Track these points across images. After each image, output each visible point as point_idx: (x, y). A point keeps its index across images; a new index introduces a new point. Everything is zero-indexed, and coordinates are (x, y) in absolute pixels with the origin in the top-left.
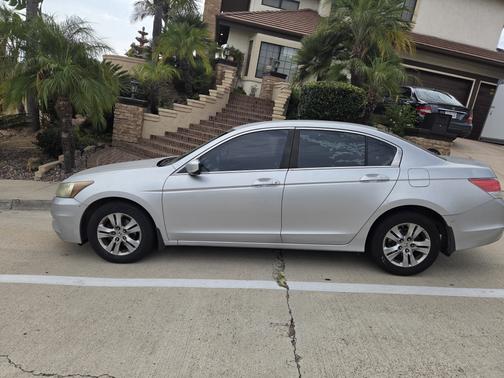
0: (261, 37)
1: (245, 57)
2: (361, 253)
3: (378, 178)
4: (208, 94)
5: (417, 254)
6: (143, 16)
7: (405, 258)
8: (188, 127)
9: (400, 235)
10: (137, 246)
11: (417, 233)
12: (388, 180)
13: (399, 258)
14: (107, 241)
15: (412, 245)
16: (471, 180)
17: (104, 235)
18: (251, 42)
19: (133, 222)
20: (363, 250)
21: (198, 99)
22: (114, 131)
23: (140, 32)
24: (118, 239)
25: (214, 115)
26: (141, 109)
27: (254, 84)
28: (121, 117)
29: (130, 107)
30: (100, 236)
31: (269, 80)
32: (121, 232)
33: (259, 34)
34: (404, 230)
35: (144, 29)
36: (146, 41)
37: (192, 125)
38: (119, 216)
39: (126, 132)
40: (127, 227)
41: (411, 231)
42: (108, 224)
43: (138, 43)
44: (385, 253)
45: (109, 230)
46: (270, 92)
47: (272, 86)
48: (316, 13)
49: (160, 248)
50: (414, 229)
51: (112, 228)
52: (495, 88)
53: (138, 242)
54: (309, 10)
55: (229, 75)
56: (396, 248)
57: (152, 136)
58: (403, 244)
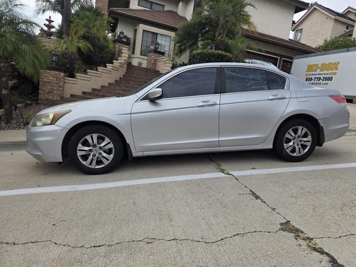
0: (142, 27)
1: (132, 40)
2: (270, 149)
3: (279, 97)
4: (112, 63)
5: (304, 147)
6: (44, 11)
7: (297, 150)
8: (99, 88)
9: (293, 134)
10: (111, 159)
11: (303, 132)
12: (285, 98)
13: (294, 150)
14: (85, 157)
15: (301, 141)
16: (330, 96)
17: (83, 153)
18: (136, 30)
19: (107, 140)
20: (271, 147)
21: (106, 67)
22: (40, 92)
23: (47, 20)
24: (94, 155)
25: (118, 79)
26: (62, 74)
27: (140, 60)
28: (45, 80)
29: (53, 72)
30: (79, 153)
31: (153, 56)
32: (97, 149)
33: (141, 25)
34: (296, 131)
35: (50, 17)
36: (53, 27)
37: (102, 87)
38: (95, 136)
39: (50, 92)
40: (102, 145)
41: (300, 131)
42: (86, 143)
43: (46, 29)
44: (285, 148)
45: (87, 148)
46: (155, 64)
47: (156, 60)
48: (176, 13)
49: (130, 159)
50: (302, 130)
51: (89, 146)
52: (292, 63)
53: (112, 156)
54: (171, 11)
55: (125, 51)
56: (291, 144)
57: (72, 95)
58: (295, 141)
